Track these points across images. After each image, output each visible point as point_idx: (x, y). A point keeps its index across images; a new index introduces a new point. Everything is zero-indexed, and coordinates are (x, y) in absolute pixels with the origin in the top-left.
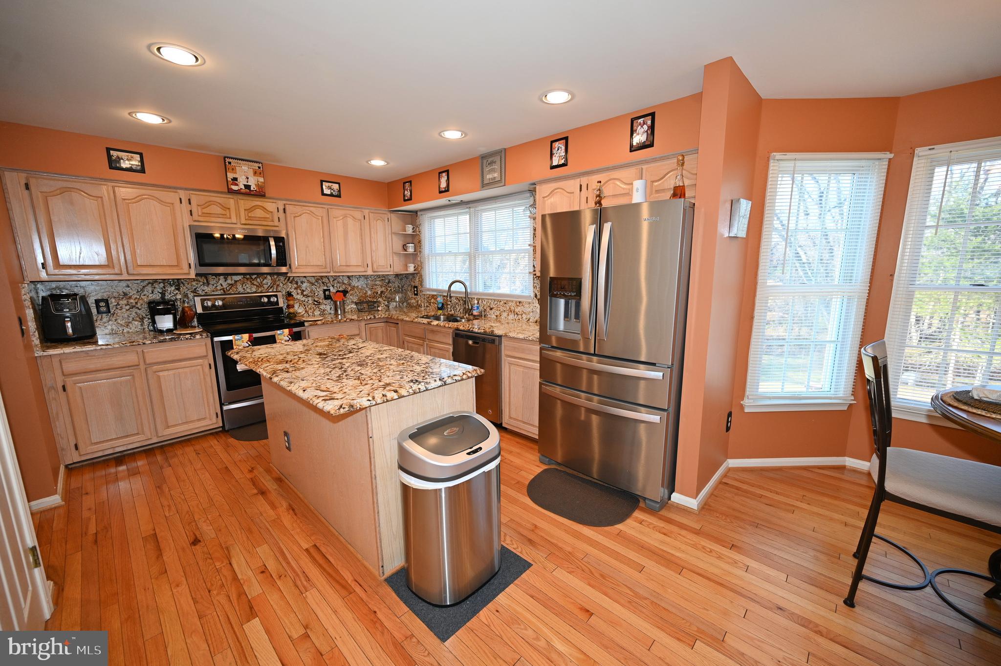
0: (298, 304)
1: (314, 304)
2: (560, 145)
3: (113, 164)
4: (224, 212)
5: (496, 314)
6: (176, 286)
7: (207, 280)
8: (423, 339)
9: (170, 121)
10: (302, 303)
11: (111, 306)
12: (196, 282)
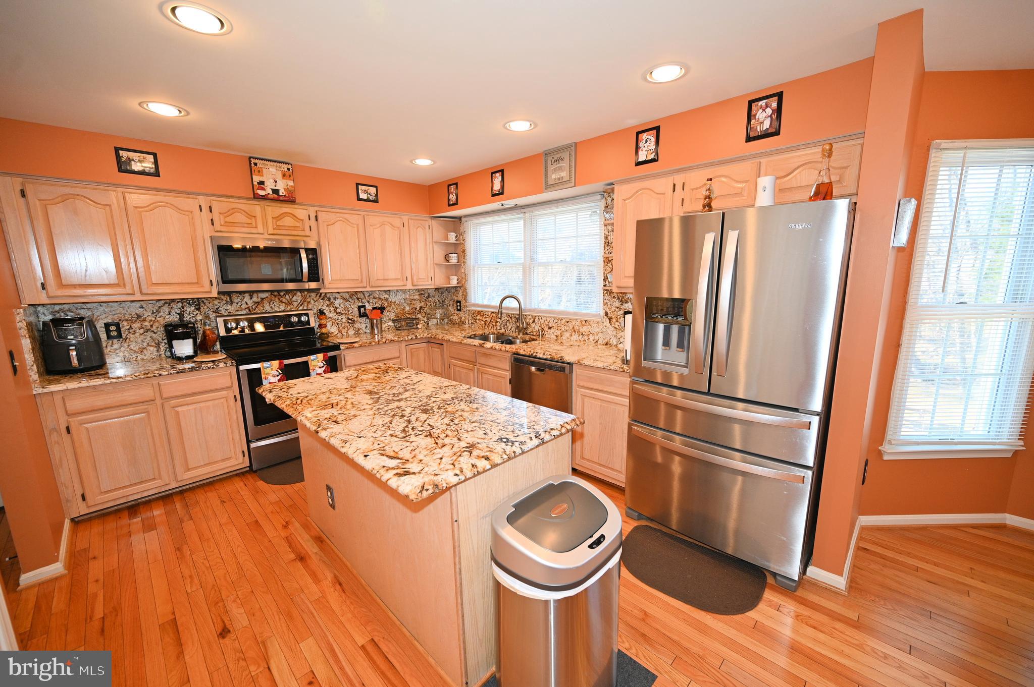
0: (331, 323)
1: (348, 322)
2: (649, 137)
3: (123, 167)
4: (249, 221)
5: (556, 334)
6: (196, 305)
7: (230, 298)
8: (474, 363)
9: (188, 113)
10: (335, 322)
11: (122, 330)
12: (218, 301)
